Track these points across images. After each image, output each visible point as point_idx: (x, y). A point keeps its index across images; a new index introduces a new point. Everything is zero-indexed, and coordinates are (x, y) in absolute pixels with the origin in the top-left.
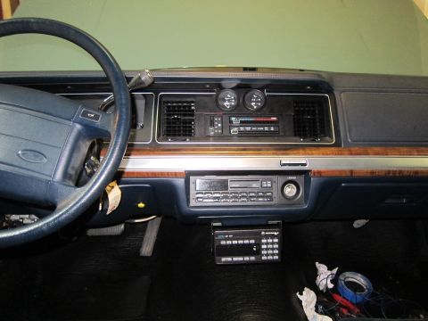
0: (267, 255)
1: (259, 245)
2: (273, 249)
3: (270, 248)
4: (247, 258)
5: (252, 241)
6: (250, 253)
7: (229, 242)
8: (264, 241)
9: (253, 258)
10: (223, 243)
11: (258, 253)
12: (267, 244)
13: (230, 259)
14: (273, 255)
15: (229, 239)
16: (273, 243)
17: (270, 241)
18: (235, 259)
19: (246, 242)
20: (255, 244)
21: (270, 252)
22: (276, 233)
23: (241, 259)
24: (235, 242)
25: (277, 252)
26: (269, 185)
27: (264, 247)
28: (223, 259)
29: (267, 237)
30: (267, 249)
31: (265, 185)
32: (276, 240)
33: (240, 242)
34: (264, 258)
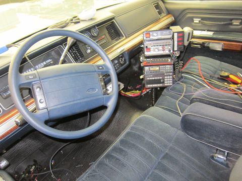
0: (167, 83)
1: (163, 79)
2: (170, 81)
4: (158, 85)
5: (161, 78)
6: (160, 83)
7: (151, 79)
8: (166, 77)
9: (161, 85)
10: (148, 79)
11: (163, 83)
12: (167, 78)
14: (170, 83)
16: (170, 78)
17: (168, 77)
19: (158, 78)
21: (168, 82)
22: (171, 74)
24: (153, 78)
28: (149, 86)
29: (167, 76)
30: (167, 81)
32: (171, 77)
33: (156, 78)
34: (166, 85)
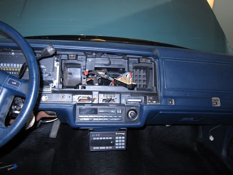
0: (119, 146)
1: (114, 140)
2: (122, 142)
3: (120, 142)
4: (107, 148)
5: (111, 138)
6: (109, 145)
7: (98, 139)
8: (117, 138)
9: (111, 148)
10: (94, 139)
11: (113, 145)
12: (119, 139)
13: (98, 148)
14: (122, 146)
15: (98, 137)
18: (101, 148)
19: (107, 138)
20: (112, 140)
21: (120, 144)
22: (123, 134)
23: (104, 148)
24: (101, 138)
25: (123, 144)
26: (120, 112)
27: (117, 141)
28: (94, 148)
29: (119, 136)
30: (118, 143)
31: (118, 112)
32: (123, 138)
33: (104, 138)
34: (117, 147)
